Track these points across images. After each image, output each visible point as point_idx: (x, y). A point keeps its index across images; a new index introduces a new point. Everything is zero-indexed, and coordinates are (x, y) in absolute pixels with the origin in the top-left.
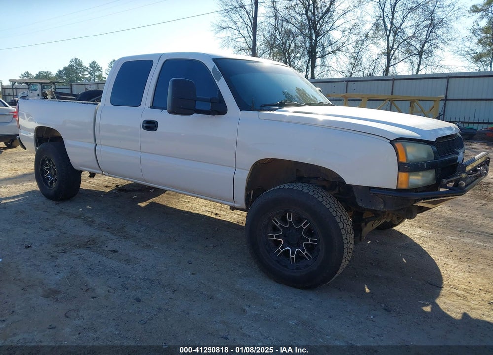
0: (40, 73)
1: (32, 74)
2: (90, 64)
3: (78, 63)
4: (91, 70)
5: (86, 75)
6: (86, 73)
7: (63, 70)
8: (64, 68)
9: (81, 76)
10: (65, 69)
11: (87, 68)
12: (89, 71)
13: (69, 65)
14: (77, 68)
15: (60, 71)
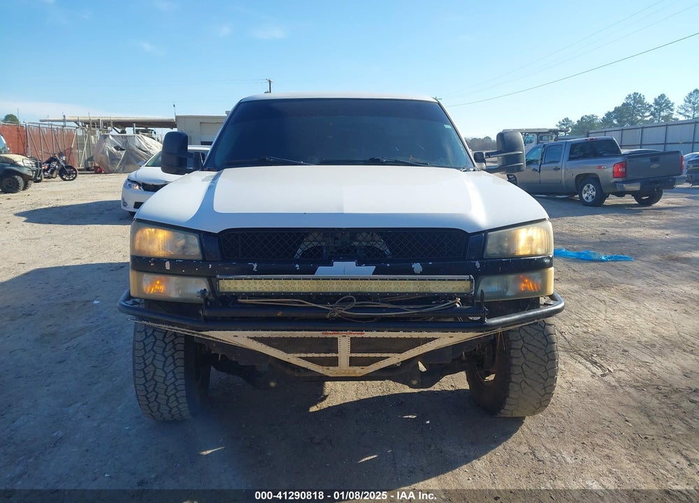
0: (582, 118)
1: (573, 121)
2: (656, 100)
3: (637, 99)
4: (655, 109)
5: (647, 117)
6: (647, 114)
7: (614, 112)
8: (615, 108)
9: (639, 118)
10: (617, 110)
11: (651, 106)
12: (653, 109)
13: (624, 104)
14: (634, 107)
15: (609, 114)
